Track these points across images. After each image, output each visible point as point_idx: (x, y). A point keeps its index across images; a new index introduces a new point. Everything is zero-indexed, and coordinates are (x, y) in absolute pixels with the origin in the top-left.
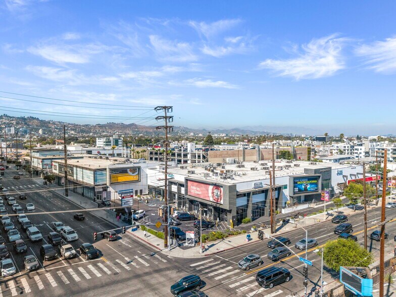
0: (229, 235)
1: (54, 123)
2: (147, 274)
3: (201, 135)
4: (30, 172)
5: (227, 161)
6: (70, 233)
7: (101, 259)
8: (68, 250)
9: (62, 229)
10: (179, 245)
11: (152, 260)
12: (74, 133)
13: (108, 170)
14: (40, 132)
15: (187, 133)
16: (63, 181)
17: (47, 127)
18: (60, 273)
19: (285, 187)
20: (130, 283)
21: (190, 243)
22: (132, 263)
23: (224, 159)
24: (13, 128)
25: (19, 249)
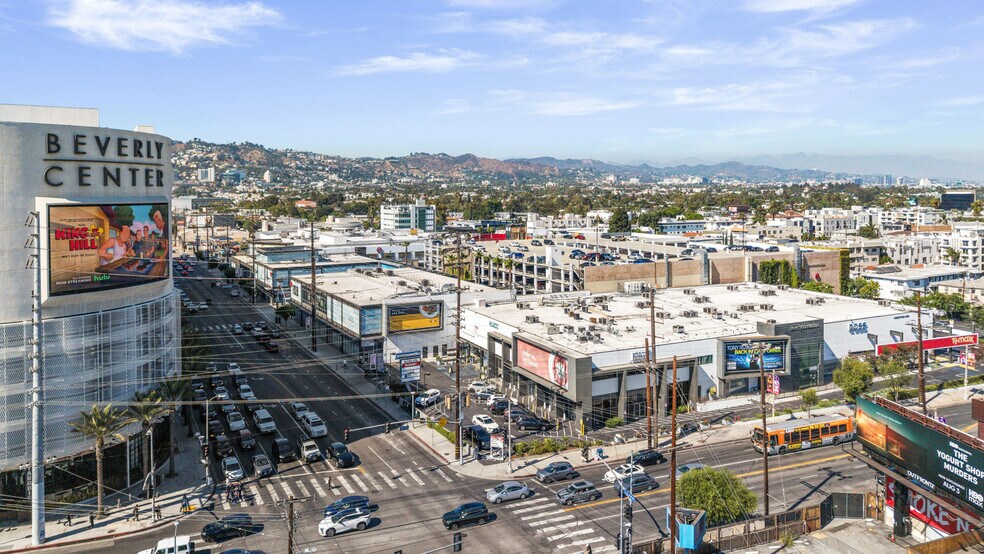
0: (571, 446)
1: (295, 156)
2: (417, 496)
3: (634, 181)
4: (250, 292)
5: (627, 289)
6: (316, 424)
7: (357, 468)
8: (309, 448)
9: (304, 417)
10: (480, 458)
11: (430, 477)
12: (337, 179)
13: (384, 308)
14: (267, 176)
15: (598, 174)
16: (308, 321)
17: (281, 165)
18: (300, 483)
19: (709, 359)
20: (391, 506)
21: (497, 456)
22: (400, 479)
23: (619, 284)
24: (213, 169)
25: (245, 444)
